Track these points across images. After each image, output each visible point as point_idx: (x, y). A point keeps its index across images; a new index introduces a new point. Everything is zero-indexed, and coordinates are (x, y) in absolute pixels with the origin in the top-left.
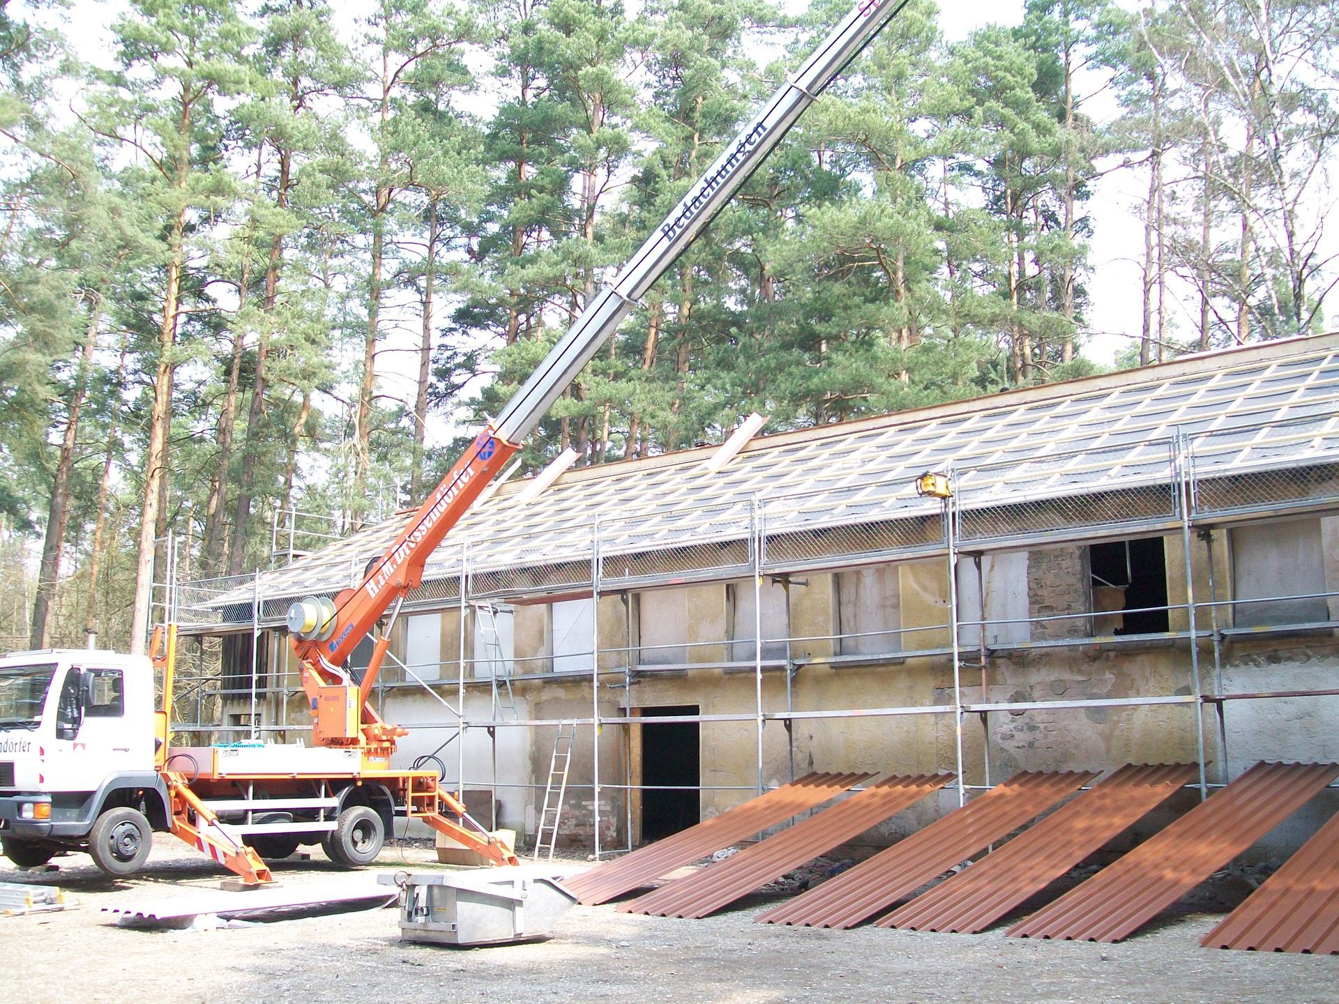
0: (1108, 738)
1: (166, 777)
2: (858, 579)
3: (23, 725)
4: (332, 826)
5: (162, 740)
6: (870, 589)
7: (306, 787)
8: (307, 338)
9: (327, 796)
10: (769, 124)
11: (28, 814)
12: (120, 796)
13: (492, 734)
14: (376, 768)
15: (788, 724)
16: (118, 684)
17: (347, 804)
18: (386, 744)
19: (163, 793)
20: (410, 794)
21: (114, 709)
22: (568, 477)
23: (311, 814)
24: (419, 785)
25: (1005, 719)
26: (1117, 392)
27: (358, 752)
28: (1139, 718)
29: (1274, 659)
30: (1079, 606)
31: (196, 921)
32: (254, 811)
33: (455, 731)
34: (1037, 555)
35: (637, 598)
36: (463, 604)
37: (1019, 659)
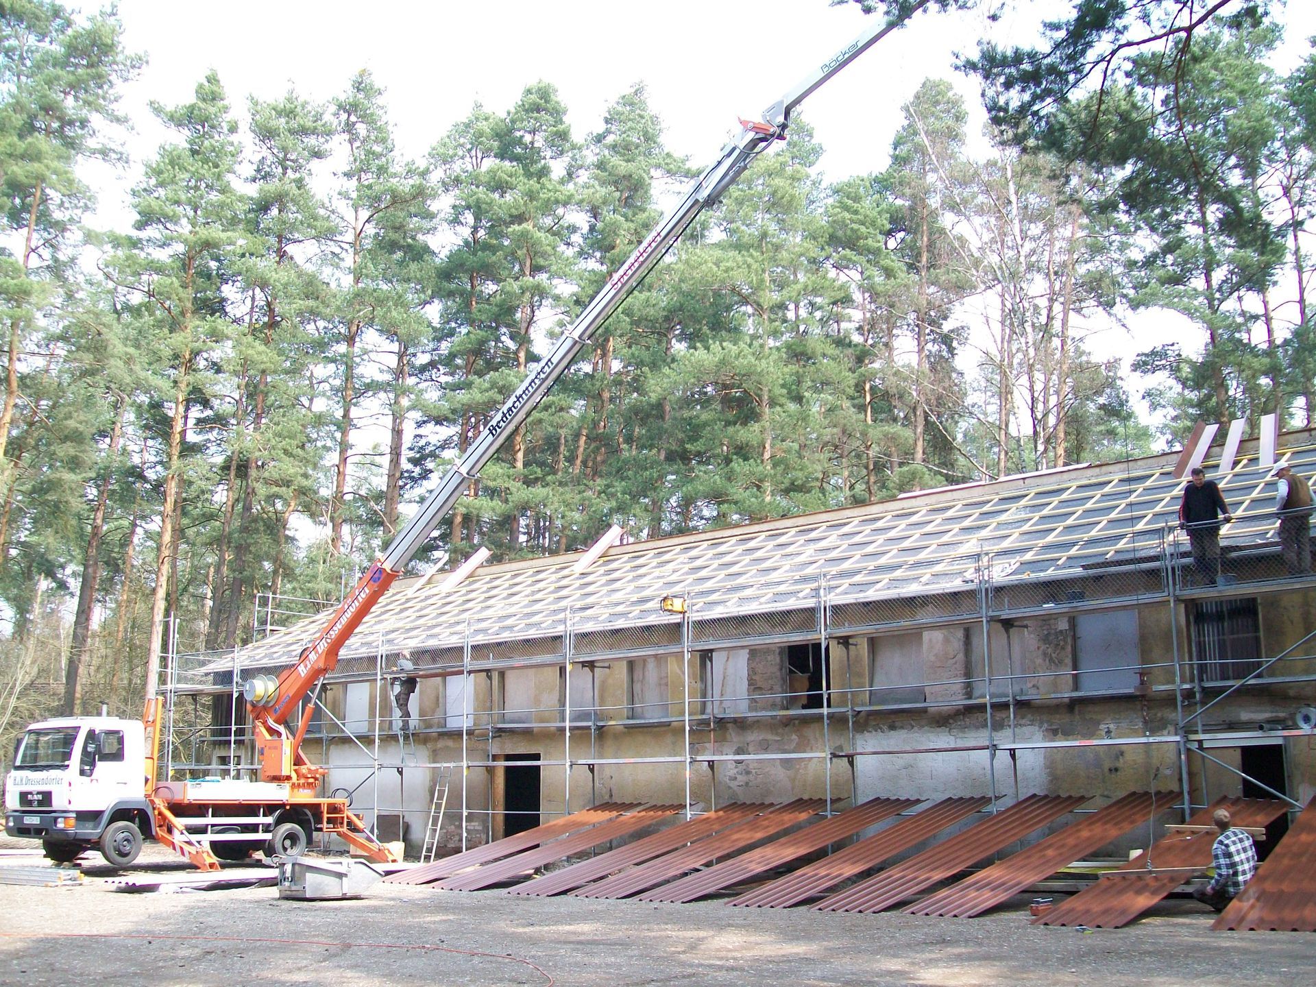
0: (793, 780)
1: (152, 802)
2: (644, 665)
3: (58, 767)
4: (268, 836)
5: (150, 777)
6: (652, 672)
7: (250, 809)
8: (286, 452)
9: (264, 815)
10: (555, 360)
11: (61, 825)
12: (121, 814)
13: (401, 773)
14: (305, 797)
15: (591, 768)
16: (121, 741)
17: (279, 822)
18: (311, 780)
19: (150, 812)
20: (326, 816)
21: (118, 756)
22: (480, 571)
23: (254, 828)
24: (333, 809)
25: (731, 766)
26: (856, 521)
27: (287, 785)
28: (812, 766)
29: (892, 727)
30: (778, 688)
31: (161, 888)
32: (213, 826)
33: (371, 771)
34: (754, 653)
35: (502, 674)
36: (379, 677)
37: (741, 724)
